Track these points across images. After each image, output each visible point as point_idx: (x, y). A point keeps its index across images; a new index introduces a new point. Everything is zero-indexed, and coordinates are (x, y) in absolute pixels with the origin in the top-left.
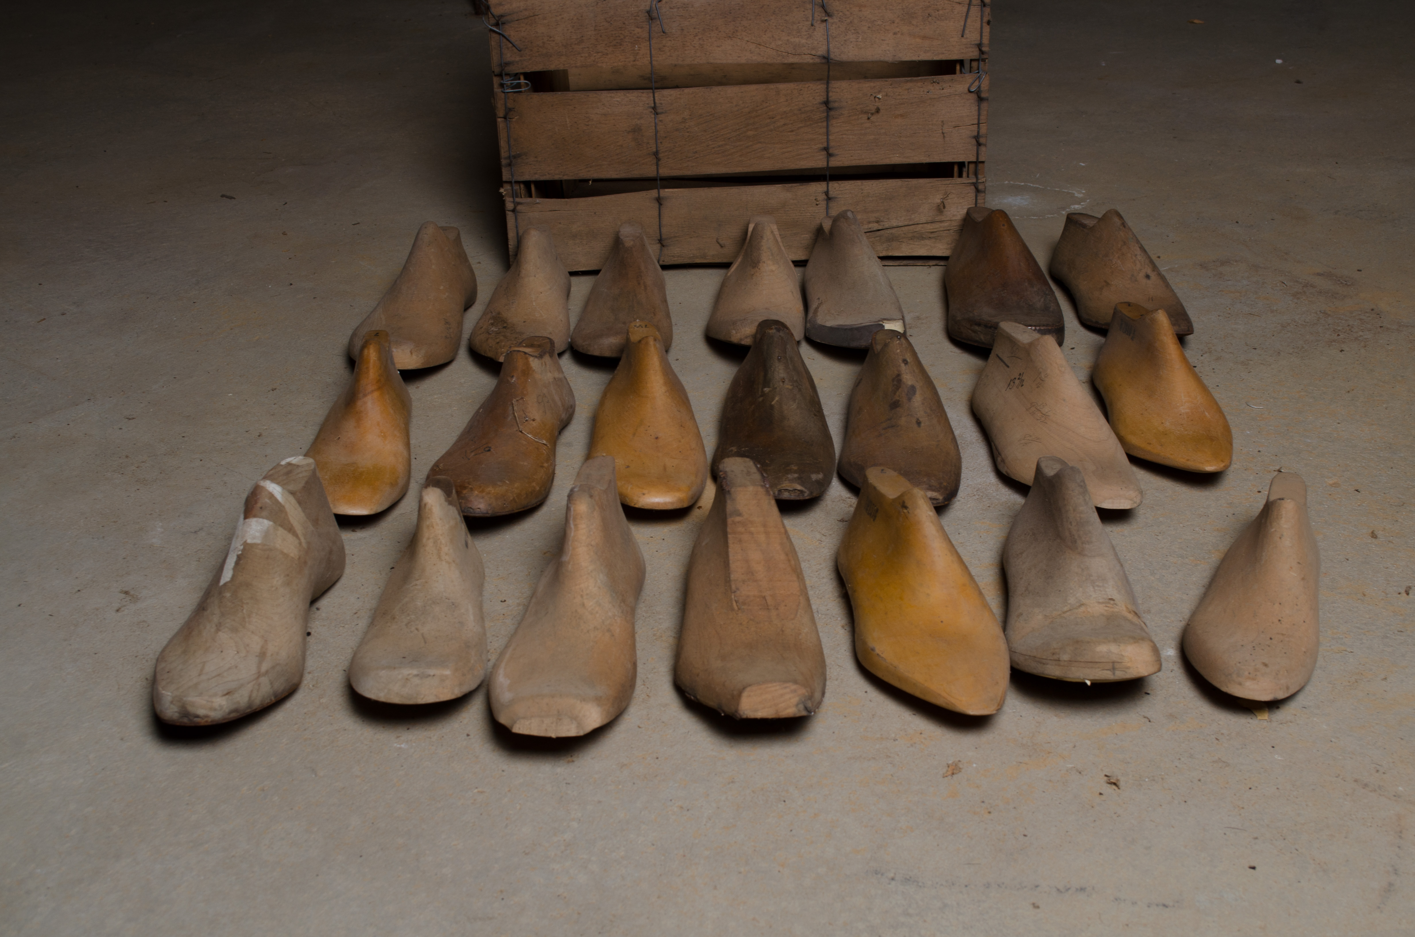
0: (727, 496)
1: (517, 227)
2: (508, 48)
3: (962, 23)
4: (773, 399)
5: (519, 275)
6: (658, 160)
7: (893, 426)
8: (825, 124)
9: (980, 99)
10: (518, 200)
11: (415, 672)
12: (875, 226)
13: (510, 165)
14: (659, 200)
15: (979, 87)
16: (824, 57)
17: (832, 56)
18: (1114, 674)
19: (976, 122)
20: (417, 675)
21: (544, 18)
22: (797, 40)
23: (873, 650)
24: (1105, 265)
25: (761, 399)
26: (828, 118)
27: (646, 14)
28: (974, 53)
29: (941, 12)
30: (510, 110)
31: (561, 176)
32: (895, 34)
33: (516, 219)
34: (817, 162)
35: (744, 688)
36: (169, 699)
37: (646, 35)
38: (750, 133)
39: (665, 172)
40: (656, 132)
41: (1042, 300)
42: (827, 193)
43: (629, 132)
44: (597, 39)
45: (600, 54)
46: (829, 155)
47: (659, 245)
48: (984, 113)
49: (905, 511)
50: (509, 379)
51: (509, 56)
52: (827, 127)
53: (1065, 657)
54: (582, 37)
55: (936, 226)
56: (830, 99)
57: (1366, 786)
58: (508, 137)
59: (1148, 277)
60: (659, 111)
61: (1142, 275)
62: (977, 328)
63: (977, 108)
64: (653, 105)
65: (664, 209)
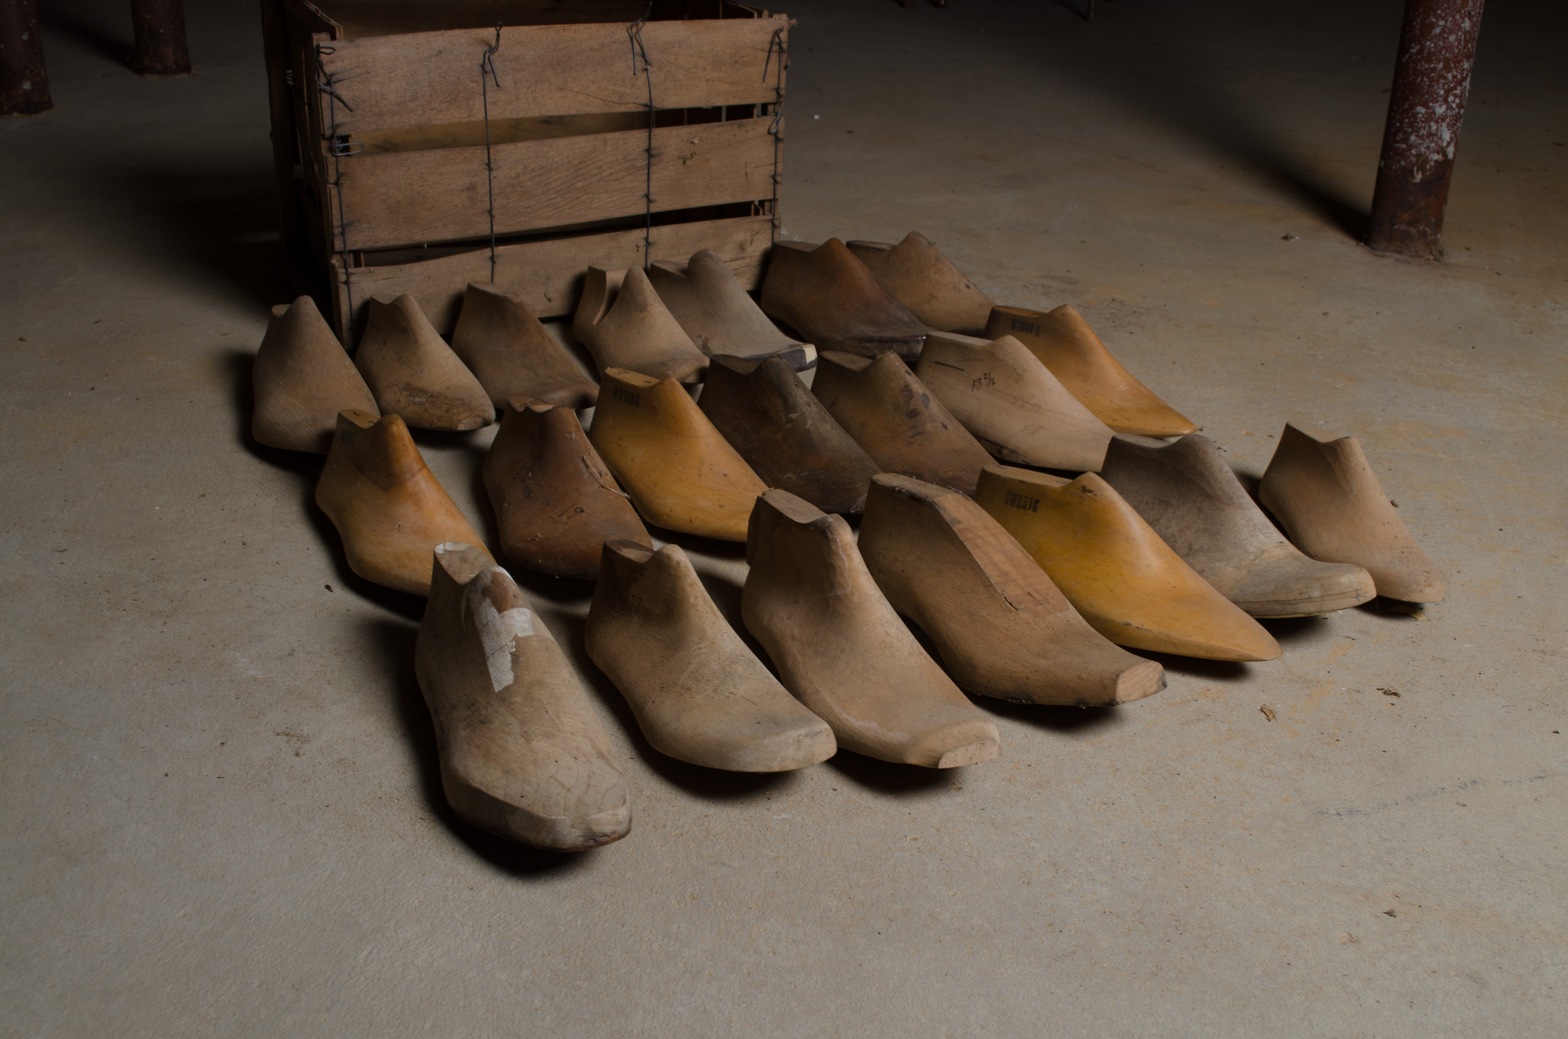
1: (350, 299)
2: (340, 109)
3: (764, 68)
4: (806, 424)
6: (492, 217)
7: (920, 434)
8: (646, 171)
9: (777, 140)
10: (349, 270)
11: (803, 731)
13: (343, 233)
14: (492, 259)
15: (777, 129)
16: (646, 105)
17: (654, 104)
19: (773, 161)
20: (807, 735)
21: (377, 75)
22: (622, 90)
23: (1128, 624)
24: (923, 281)
25: (789, 425)
26: (649, 166)
27: (480, 68)
28: (771, 97)
29: (746, 59)
30: (342, 174)
31: (395, 242)
32: (707, 80)
33: (349, 291)
34: (638, 208)
35: (1118, 676)
37: (480, 89)
38: (579, 185)
39: (498, 229)
40: (490, 189)
42: (647, 239)
43: (463, 191)
44: (431, 96)
45: (435, 111)
46: (649, 201)
48: (780, 153)
50: (567, 436)
51: (341, 117)
52: (649, 174)
54: (417, 93)
55: (739, 262)
56: (652, 146)
58: (341, 204)
59: (967, 287)
60: (493, 167)
61: (963, 286)
63: (772, 150)
64: (487, 161)
65: (496, 266)
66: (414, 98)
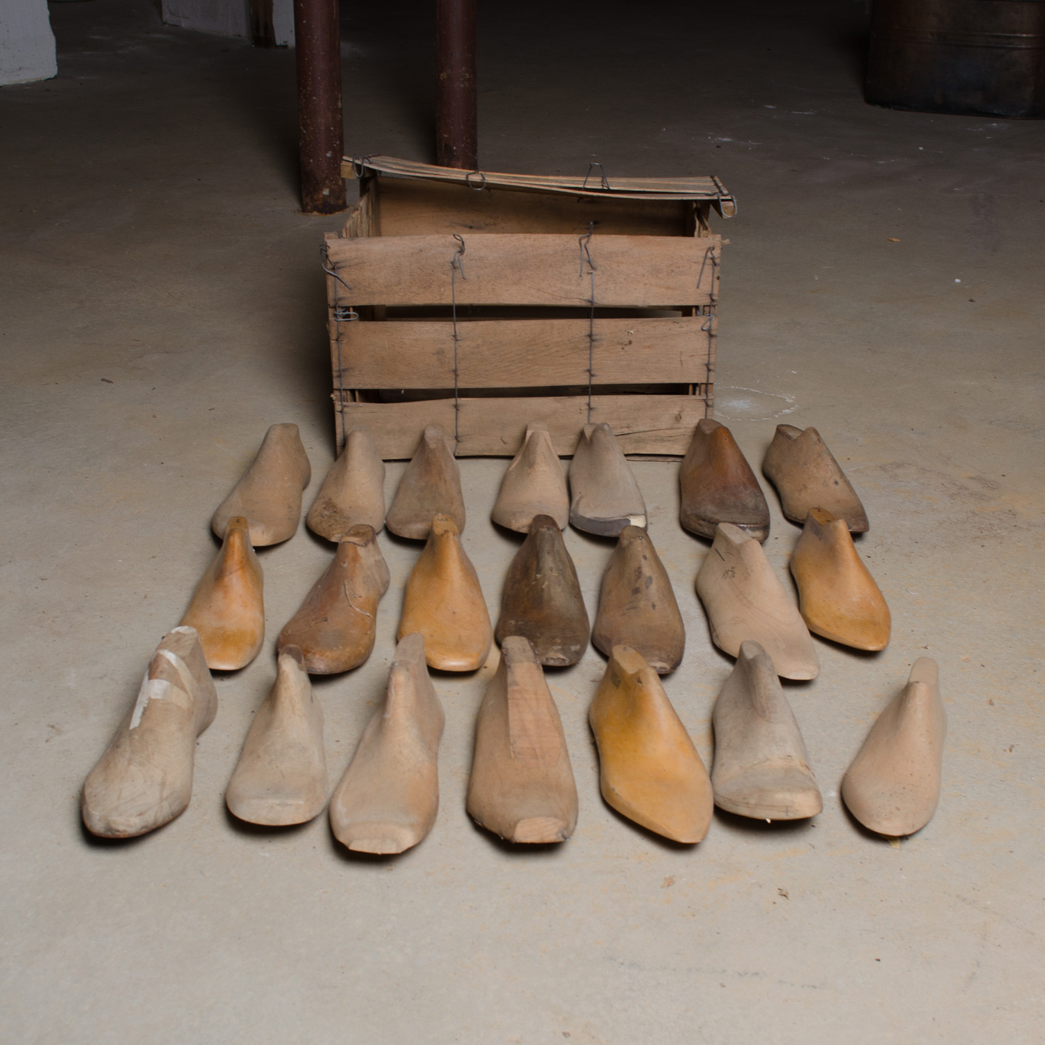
0: (508, 670)
1: (343, 424)
2: (341, 287)
3: (698, 278)
4: (543, 584)
5: (346, 469)
6: (457, 375)
7: (634, 608)
8: (588, 352)
9: (711, 336)
10: (345, 403)
11: (278, 801)
12: (626, 431)
13: (339, 376)
14: (456, 407)
15: (710, 327)
16: (589, 301)
17: (595, 300)
18: (787, 815)
19: (707, 353)
20: (279, 804)
21: (371, 265)
22: (568, 287)
23: (613, 790)
24: (804, 472)
25: (534, 583)
26: (591, 347)
27: (451, 264)
28: (707, 301)
29: (681, 269)
30: (341, 334)
31: (380, 387)
32: (645, 284)
33: (343, 418)
34: (583, 380)
35: (518, 821)
36: (98, 817)
37: (450, 280)
38: (529, 357)
39: (462, 385)
40: (456, 354)
41: (754, 501)
42: (589, 405)
43: (434, 354)
44: (411, 282)
45: (413, 295)
46: (592, 375)
47: (455, 441)
48: (713, 346)
49: (640, 685)
50: (342, 564)
51: (342, 293)
52: (590, 354)
53: (752, 801)
54: (400, 280)
55: (675, 431)
56: (593, 333)
57: (964, 900)
58: (339, 355)
59: (836, 483)
60: (458, 338)
61: (832, 481)
62: (702, 522)
63: (708, 342)
64: (454, 334)
65: (460, 414)
66: (399, 283)
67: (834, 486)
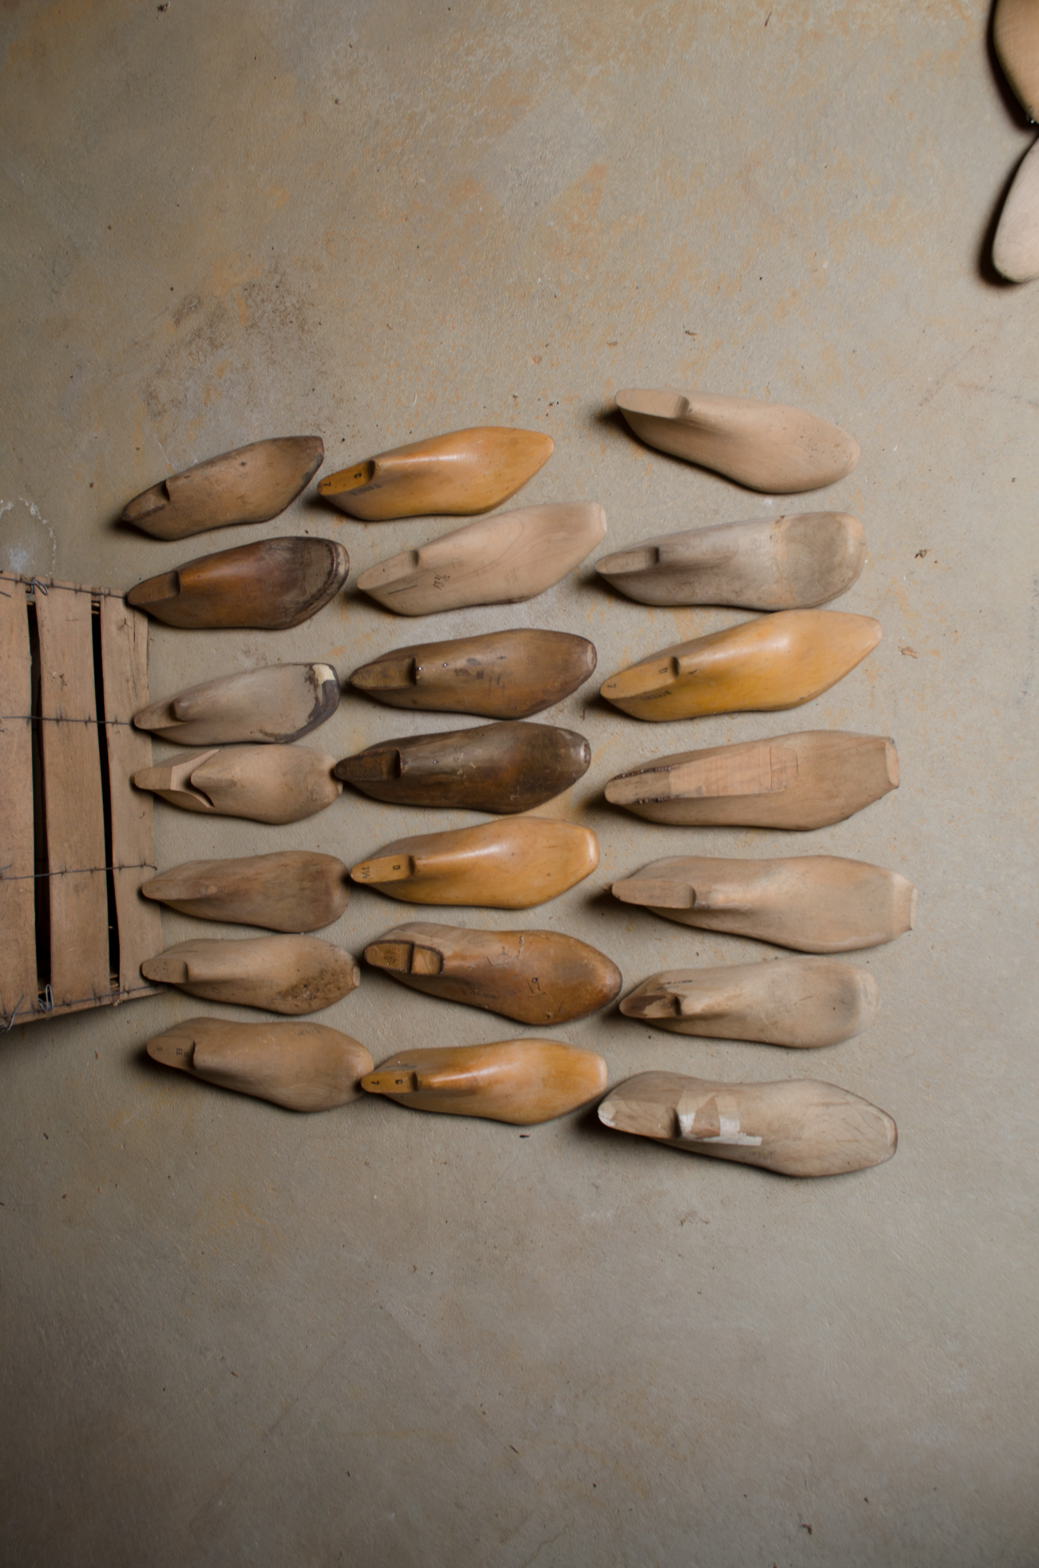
0: (681, 797)
2: (22, 1007)
4: (471, 767)
6: (95, 869)
8: (70, 723)
9: (52, 585)
10: (121, 990)
12: (131, 684)
13: (101, 999)
14: (121, 868)
15: (44, 586)
16: (26, 721)
17: (26, 714)
19: (66, 591)
22: (15, 745)
24: (219, 497)
26: (67, 720)
28: (22, 588)
30: (64, 1002)
31: (107, 951)
32: (9, 657)
33: (134, 990)
34: (94, 731)
37: (13, 882)
38: (77, 788)
39: (103, 864)
40: (77, 871)
42: (113, 723)
43: (78, 896)
44: (16, 927)
45: (26, 923)
46: (89, 720)
47: (145, 868)
48: (60, 583)
51: (27, 1007)
52: (72, 721)
54: (14, 940)
56: (55, 718)
58: (82, 1001)
59: (243, 464)
60: (64, 870)
61: (241, 469)
63: (57, 589)
64: (60, 875)
65: (126, 864)
66: (17, 941)
67: (247, 468)
